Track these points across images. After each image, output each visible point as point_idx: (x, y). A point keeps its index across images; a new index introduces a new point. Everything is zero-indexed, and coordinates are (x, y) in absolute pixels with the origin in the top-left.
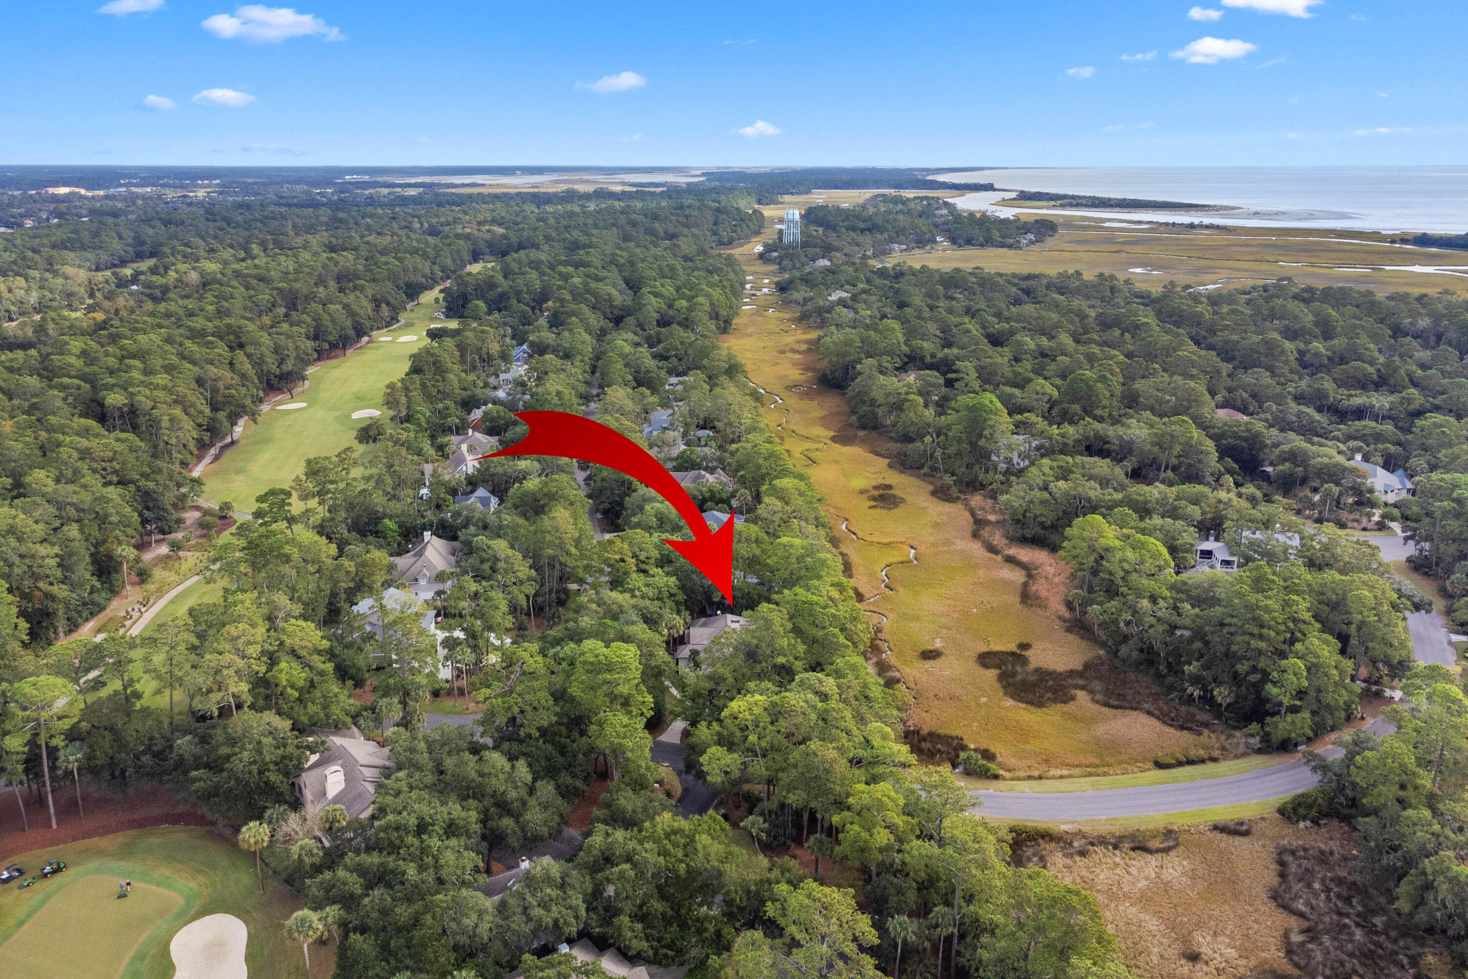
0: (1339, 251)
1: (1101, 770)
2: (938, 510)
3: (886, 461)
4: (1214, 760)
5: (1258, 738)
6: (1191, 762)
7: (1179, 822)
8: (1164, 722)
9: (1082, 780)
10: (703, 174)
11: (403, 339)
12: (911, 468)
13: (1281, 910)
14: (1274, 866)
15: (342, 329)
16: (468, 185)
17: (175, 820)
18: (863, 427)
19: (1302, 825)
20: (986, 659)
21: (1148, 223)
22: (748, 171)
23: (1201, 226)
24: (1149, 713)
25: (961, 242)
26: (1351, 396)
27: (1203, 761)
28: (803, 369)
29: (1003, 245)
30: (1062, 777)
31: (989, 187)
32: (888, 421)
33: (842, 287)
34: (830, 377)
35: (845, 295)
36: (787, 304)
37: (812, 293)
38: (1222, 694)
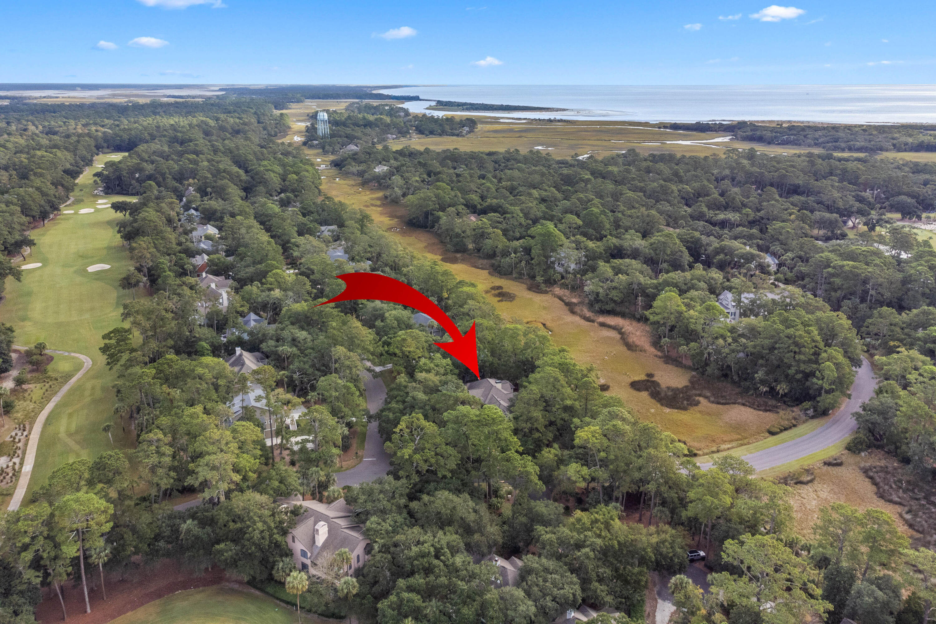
0: (637, 133)
1: (746, 441)
2: (538, 299)
3: (486, 272)
4: (795, 426)
5: (812, 410)
6: (786, 429)
7: (806, 464)
8: (755, 409)
9: (739, 449)
10: (221, 90)
11: (83, 211)
12: (505, 275)
13: (888, 503)
14: (867, 480)
15: (41, 206)
16: (44, 97)
17: (185, 585)
18: (457, 251)
19: (863, 454)
20: (635, 386)
21: (524, 119)
22: (252, 87)
23: (555, 121)
24: (744, 405)
25: (427, 132)
26: (716, 214)
27: (790, 428)
28: (389, 217)
29: (453, 135)
30: (729, 449)
31: (417, 98)
32: (471, 246)
33: (380, 163)
34: (414, 221)
35: (386, 168)
36: (346, 175)
37: (362, 167)
38: (782, 388)
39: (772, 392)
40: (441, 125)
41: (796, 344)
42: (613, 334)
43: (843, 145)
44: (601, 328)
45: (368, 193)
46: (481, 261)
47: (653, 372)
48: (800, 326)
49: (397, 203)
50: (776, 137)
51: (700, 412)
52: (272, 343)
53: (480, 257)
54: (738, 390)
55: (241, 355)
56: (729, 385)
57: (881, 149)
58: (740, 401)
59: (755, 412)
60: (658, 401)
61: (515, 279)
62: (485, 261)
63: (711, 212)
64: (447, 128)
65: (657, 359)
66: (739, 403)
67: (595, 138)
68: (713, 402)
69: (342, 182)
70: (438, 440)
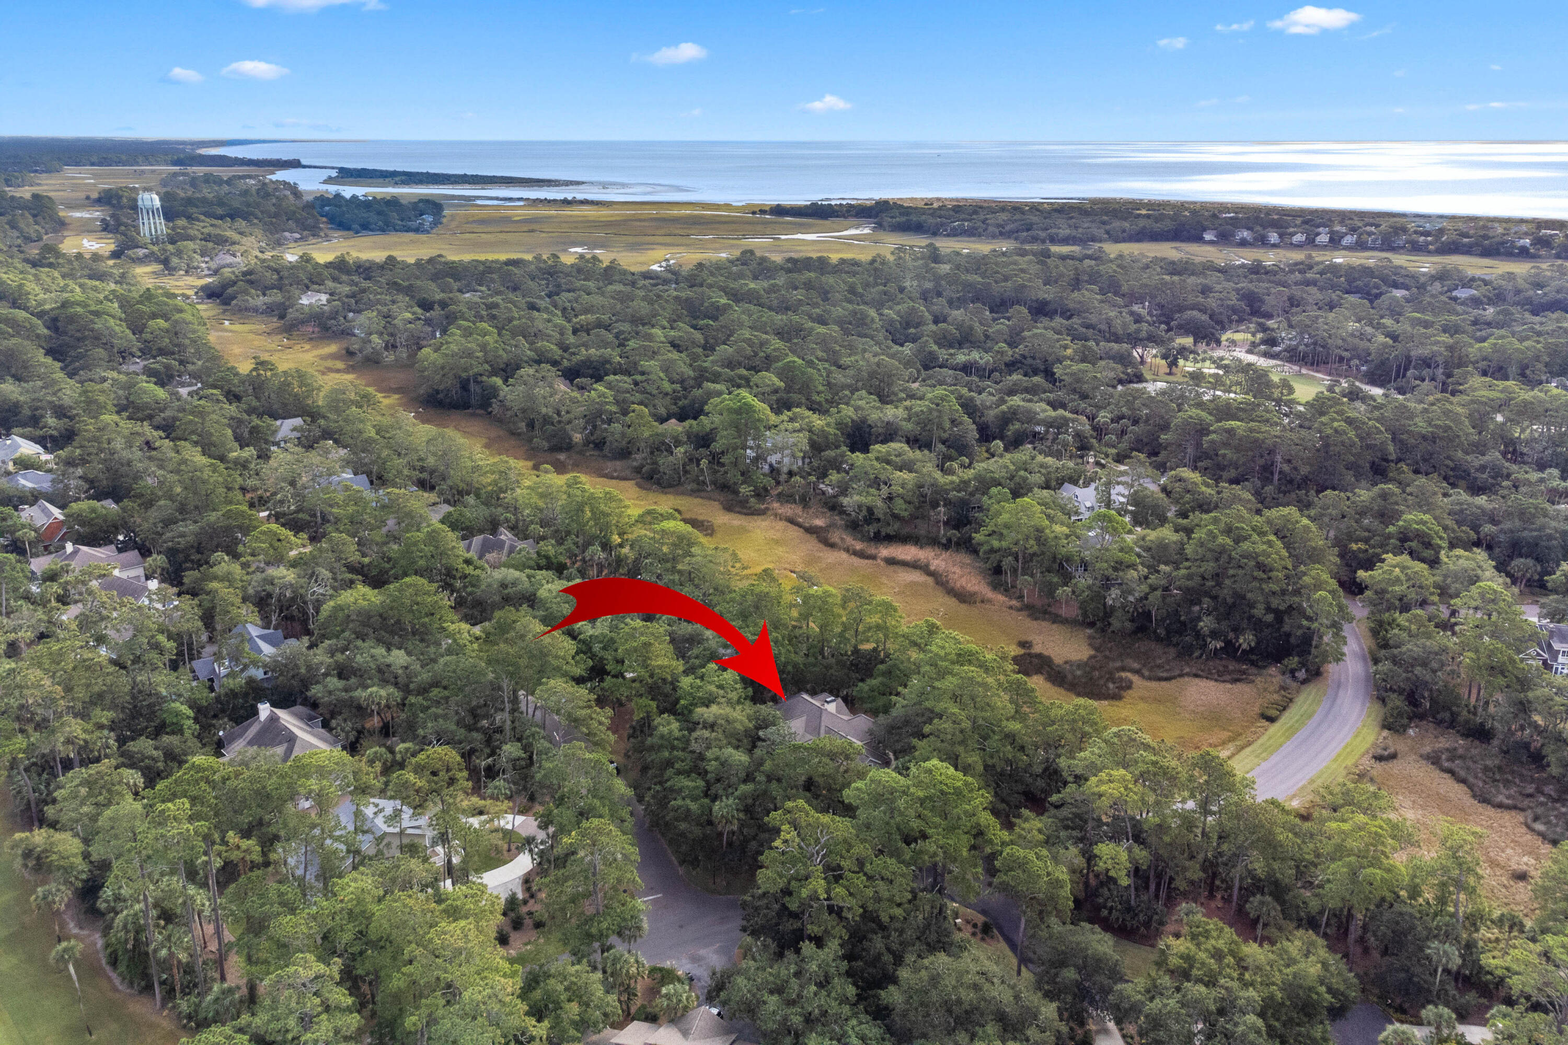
4: (1290, 701)
5: (1299, 670)
6: (1283, 709)
7: (1351, 763)
12: (670, 486)
13: (1500, 810)
18: (554, 449)
20: (1020, 666)
21: (519, 199)
23: (576, 202)
26: (951, 354)
27: (1287, 705)
31: (296, 164)
32: (577, 437)
33: (308, 288)
34: (441, 396)
35: (324, 298)
36: (244, 313)
37: (275, 297)
38: (1246, 640)
39: (1230, 649)
40: (379, 213)
41: (1261, 566)
42: (916, 577)
43: (1043, 234)
44: (892, 568)
45: (307, 347)
46: (610, 464)
47: (1029, 639)
48: (1255, 537)
49: (377, 363)
50: (942, 225)
51: (1142, 698)
52: (333, 682)
53: (605, 456)
54: (1172, 652)
55: (273, 719)
56: (1153, 645)
57: (1094, 240)
58: (1187, 670)
59: (1222, 686)
60: (1068, 690)
61: (693, 493)
62: (618, 464)
63: (943, 351)
64: (394, 216)
65: (1014, 613)
66: (1188, 674)
67: (662, 232)
68: (1150, 679)
69: (237, 327)
70: (860, 849)
